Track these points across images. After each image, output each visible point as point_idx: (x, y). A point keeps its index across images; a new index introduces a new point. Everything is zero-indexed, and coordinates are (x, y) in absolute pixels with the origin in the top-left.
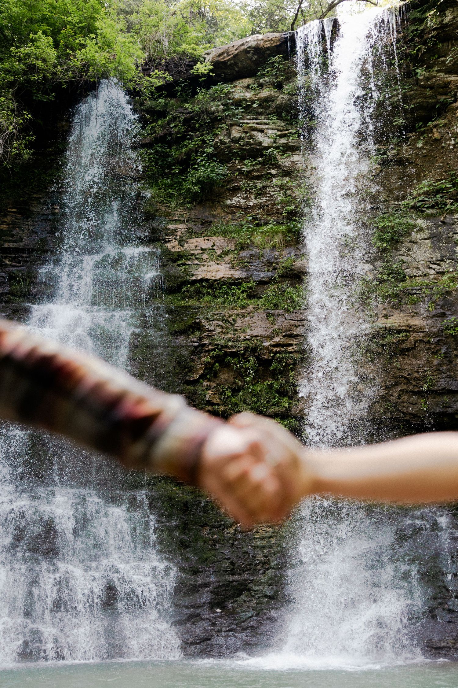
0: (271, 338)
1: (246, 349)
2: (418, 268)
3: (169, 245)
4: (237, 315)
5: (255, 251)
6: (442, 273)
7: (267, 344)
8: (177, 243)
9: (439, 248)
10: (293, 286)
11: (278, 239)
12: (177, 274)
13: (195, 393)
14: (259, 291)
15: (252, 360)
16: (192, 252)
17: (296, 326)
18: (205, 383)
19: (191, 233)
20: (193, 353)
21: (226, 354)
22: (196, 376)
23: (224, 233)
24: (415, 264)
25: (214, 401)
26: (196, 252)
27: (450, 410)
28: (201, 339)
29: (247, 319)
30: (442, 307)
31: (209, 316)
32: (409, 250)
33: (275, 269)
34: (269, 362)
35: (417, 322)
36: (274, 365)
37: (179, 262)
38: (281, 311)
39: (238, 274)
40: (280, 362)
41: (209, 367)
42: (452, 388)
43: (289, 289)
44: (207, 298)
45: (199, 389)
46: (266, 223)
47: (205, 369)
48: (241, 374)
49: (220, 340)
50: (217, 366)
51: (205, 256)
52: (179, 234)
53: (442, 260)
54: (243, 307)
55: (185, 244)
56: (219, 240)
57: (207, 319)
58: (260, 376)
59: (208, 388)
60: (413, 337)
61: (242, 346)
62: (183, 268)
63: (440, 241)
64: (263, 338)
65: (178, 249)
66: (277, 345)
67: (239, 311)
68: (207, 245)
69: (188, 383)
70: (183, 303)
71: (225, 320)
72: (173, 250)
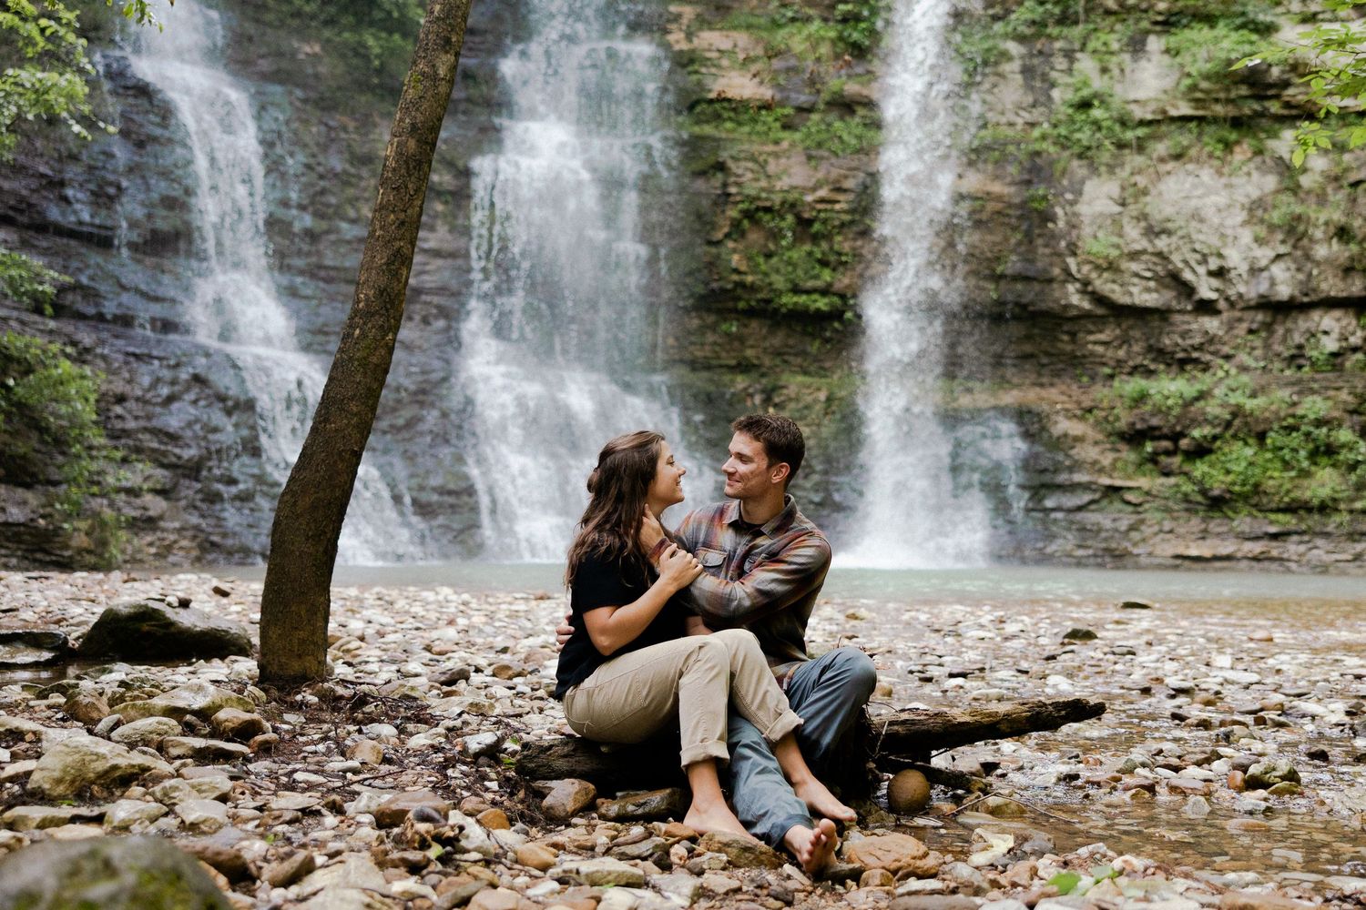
0: (814, 189)
1: (783, 203)
2: (1003, 113)
3: (671, 38)
4: (769, 154)
5: (793, 62)
6: (1033, 125)
7: (809, 198)
8: (682, 35)
9: (1032, 88)
10: (842, 118)
11: (824, 49)
12: (689, 86)
13: (718, 256)
14: (797, 120)
15: (790, 218)
16: (708, 55)
17: (846, 177)
18: (731, 244)
19: (703, 22)
20: (715, 204)
21: (758, 209)
22: (719, 235)
23: (749, 27)
24: (999, 107)
25: (743, 268)
26: (714, 55)
27: (1024, 300)
28: (725, 185)
29: (783, 161)
30: (1030, 171)
31: (734, 153)
32: (995, 86)
33: (818, 92)
34: (810, 222)
35: (997, 188)
36: (817, 227)
37: (690, 68)
38: (826, 154)
39: (767, 93)
40: (825, 222)
41: (736, 225)
42: (1030, 274)
43: (838, 124)
44: (729, 125)
45: (723, 250)
46: (808, 19)
47: (732, 225)
48: (776, 235)
49: (751, 190)
50: (746, 223)
51: (725, 62)
52: (685, 21)
53: (1034, 106)
54: (777, 142)
55: (696, 41)
56: (742, 38)
57: (732, 157)
58: (798, 239)
59: (734, 251)
60: (991, 206)
61: (777, 199)
62: (694, 78)
63: (1033, 78)
64: (805, 190)
65: (684, 46)
66: (822, 201)
67: (770, 148)
68: (726, 44)
69: (710, 243)
70: (697, 130)
71: (753, 159)
72: (677, 47)
